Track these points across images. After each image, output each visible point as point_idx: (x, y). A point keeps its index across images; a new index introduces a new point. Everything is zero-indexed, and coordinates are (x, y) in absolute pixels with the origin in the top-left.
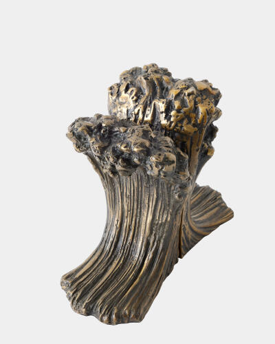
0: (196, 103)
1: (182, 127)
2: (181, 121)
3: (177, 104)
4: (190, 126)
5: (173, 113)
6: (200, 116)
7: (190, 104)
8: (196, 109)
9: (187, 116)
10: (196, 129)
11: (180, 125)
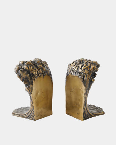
0: (91, 65)
1: (84, 71)
2: (85, 69)
3: (85, 65)
4: (87, 71)
5: (83, 67)
6: (91, 69)
7: (89, 65)
8: (90, 67)
9: (87, 68)
10: (89, 72)
11: (84, 70)
